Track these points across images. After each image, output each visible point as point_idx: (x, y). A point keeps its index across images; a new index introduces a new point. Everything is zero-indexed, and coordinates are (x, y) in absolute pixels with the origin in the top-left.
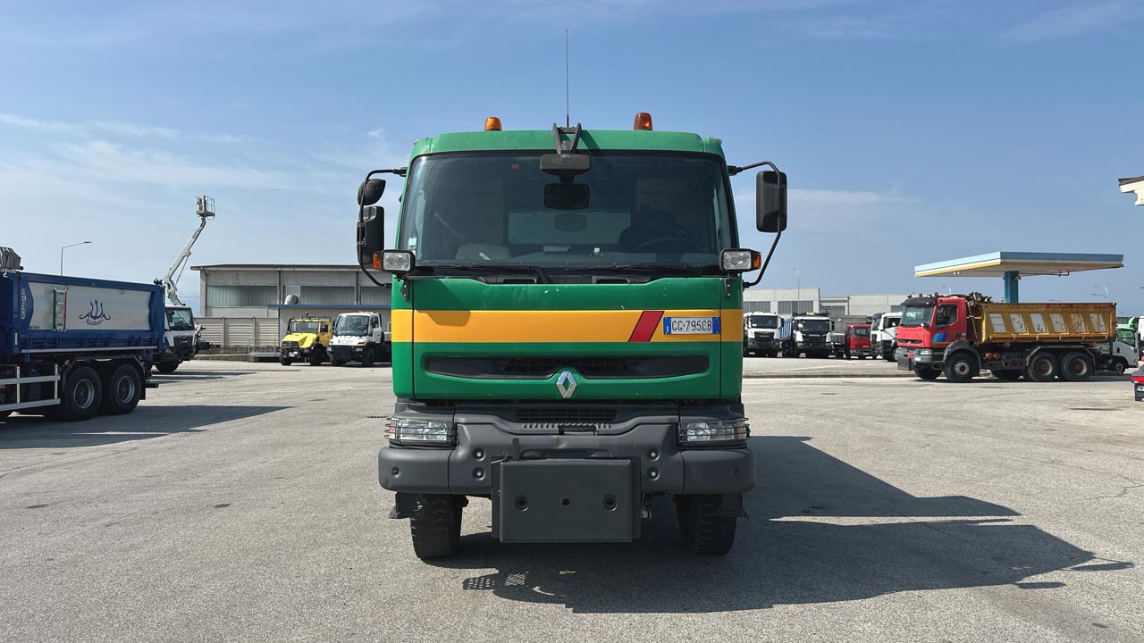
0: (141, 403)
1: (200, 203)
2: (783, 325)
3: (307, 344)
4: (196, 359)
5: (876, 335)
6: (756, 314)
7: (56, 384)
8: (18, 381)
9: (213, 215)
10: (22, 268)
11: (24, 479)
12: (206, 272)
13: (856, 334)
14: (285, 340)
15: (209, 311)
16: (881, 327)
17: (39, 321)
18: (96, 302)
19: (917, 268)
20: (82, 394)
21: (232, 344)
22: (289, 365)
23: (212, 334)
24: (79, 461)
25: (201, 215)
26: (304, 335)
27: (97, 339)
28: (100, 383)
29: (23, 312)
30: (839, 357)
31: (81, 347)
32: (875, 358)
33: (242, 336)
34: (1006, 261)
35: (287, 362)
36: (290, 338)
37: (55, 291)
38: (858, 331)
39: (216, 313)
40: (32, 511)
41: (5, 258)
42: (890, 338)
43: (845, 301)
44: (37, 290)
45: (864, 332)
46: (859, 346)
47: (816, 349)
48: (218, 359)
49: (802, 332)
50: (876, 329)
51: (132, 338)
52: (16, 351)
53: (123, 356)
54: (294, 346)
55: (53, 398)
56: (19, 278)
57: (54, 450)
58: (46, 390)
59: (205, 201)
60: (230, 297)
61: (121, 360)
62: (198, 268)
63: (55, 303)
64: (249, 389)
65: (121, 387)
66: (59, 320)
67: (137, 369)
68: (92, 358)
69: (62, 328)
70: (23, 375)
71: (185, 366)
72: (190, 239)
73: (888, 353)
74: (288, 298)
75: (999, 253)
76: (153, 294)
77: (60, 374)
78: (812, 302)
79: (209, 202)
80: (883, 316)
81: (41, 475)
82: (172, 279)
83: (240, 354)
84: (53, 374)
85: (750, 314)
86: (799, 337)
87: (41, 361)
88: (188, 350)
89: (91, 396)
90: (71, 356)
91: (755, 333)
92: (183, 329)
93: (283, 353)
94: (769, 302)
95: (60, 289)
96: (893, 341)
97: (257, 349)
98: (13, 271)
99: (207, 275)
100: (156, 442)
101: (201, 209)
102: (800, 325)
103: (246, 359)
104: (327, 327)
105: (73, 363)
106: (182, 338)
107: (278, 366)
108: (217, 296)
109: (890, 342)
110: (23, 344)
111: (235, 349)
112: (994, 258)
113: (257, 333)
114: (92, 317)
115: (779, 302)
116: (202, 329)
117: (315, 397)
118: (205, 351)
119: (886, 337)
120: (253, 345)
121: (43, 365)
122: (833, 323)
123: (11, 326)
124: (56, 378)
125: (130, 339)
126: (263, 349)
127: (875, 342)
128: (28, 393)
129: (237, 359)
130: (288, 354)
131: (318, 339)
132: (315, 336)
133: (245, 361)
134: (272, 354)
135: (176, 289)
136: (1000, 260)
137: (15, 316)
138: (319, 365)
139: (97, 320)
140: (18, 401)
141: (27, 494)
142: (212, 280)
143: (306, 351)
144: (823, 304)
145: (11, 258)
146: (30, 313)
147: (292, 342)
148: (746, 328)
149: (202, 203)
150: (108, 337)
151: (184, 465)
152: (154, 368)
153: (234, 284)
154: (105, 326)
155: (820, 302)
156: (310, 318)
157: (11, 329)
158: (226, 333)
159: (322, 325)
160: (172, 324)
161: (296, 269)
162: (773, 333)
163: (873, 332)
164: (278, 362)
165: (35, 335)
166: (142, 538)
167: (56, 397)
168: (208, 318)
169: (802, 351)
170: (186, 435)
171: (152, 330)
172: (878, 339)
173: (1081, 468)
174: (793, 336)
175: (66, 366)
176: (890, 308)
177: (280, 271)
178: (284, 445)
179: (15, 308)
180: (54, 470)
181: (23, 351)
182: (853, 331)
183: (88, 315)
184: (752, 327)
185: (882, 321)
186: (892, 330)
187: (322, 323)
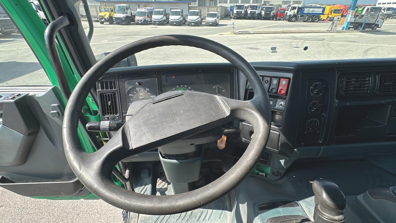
2: (259, 9)
3: (107, 17)
13: (280, 12)
14: (99, 15)
16: (290, 10)
26: (105, 13)
35: (102, 23)
36: (101, 14)
45: (283, 11)
47: (268, 17)
49: (264, 11)
50: (288, 10)
54: (102, 17)
80: (291, 6)
85: (250, 5)
86: (263, 13)
91: (251, 12)
96: (292, 15)
102: (264, 9)
104: (112, 10)
109: (291, 15)
122: (274, 8)
127: (286, 15)
130: (101, 20)
131: (110, 15)
132: (109, 13)
143: (107, 19)
148: (248, 10)
156: (106, 6)
159: (110, 9)
162: (255, 12)
163: (286, 12)
172: (288, 14)
174: (261, 13)
184: (250, 9)
185: (291, 7)
186: (293, 11)
187: (110, 8)
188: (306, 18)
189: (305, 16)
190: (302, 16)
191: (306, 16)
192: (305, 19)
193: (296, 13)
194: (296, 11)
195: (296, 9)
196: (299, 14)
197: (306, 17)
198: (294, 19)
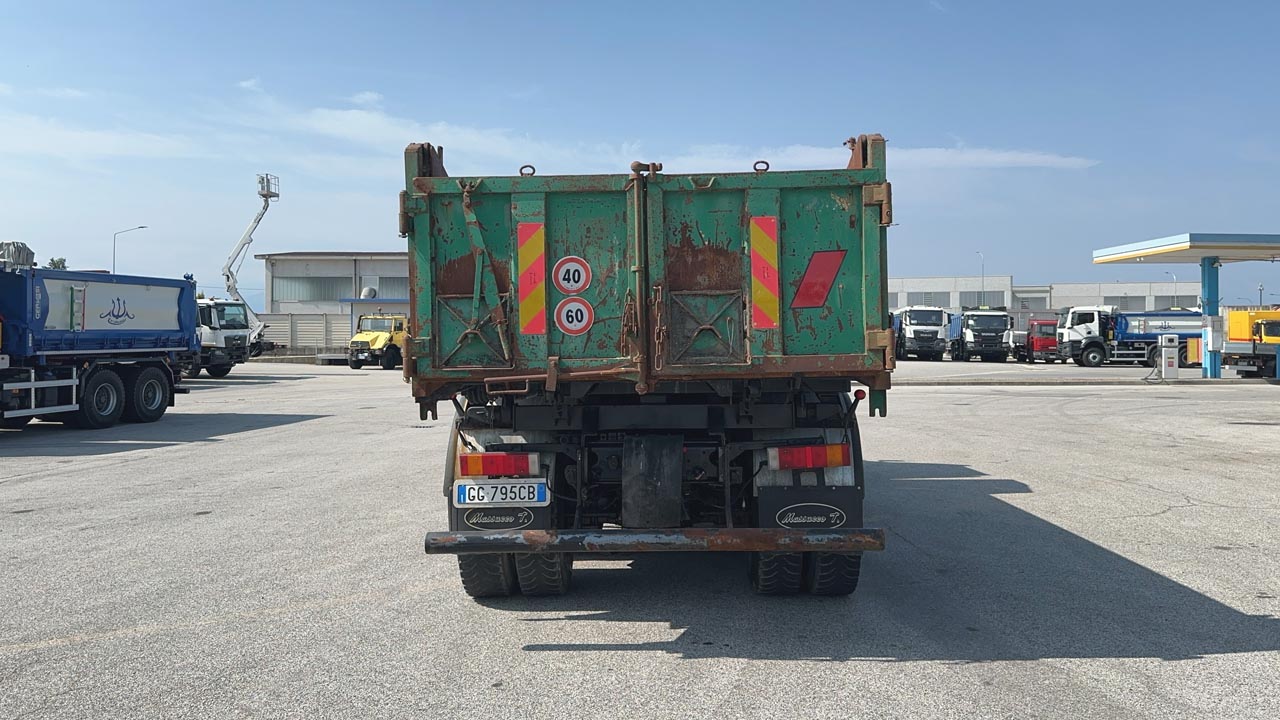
0: (169, 410)
1: (262, 181)
2: (950, 321)
3: (379, 345)
4: (252, 361)
5: (1062, 334)
6: (916, 308)
7: (74, 388)
8: (33, 385)
9: (277, 195)
10: (35, 264)
11: (22, 485)
12: (271, 260)
13: (1041, 332)
14: (354, 339)
15: (275, 307)
16: (1068, 324)
17: (56, 320)
18: (118, 300)
19: (1096, 253)
20: (103, 399)
21: (300, 344)
22: (359, 368)
23: (278, 334)
24: (83, 469)
25: (264, 196)
26: (376, 334)
27: (119, 340)
28: (122, 388)
29: (38, 312)
30: (1021, 360)
31: (102, 348)
32: (1064, 362)
33: (311, 335)
34: (1197, 244)
35: (357, 365)
36: (359, 338)
37: (72, 289)
38: (1044, 329)
39: (284, 309)
40: (16, 516)
41: (17, 253)
42: (1079, 338)
43: (1047, 292)
44: (53, 287)
45: (1050, 330)
46: (1044, 348)
47: (992, 352)
48: (282, 361)
49: (973, 330)
50: (1062, 326)
51: (159, 338)
52: (30, 353)
53: (151, 359)
54: (364, 347)
55: (71, 403)
56: (33, 276)
57: (62, 458)
58: (64, 396)
59: (268, 180)
60: (301, 290)
61: (145, 363)
62: (263, 256)
63: (72, 301)
64: (301, 395)
65: (147, 393)
66: (77, 319)
67: (165, 373)
68: (115, 360)
69: (80, 328)
70: (39, 378)
71: (238, 369)
72: (251, 223)
73: (1077, 355)
74: (365, 292)
75: (1188, 235)
76: (182, 289)
77: (79, 378)
78: (1003, 292)
79: (272, 181)
80: (1072, 310)
81: (40, 482)
82: (231, 269)
83: (306, 355)
84: (70, 377)
85: (908, 309)
86: (969, 336)
87: (60, 364)
88: (239, 351)
89: (113, 402)
90: (91, 358)
91: (914, 331)
92: (235, 328)
93: (352, 354)
94: (949, 293)
95: (78, 286)
96: (1084, 341)
97: (328, 350)
98: (27, 267)
99: (273, 265)
100: (170, 451)
101: (263, 188)
102: (971, 322)
103: (312, 362)
104: (401, 324)
105: (93, 366)
106: (234, 338)
107: (347, 369)
108: (286, 289)
109: (1080, 342)
110: (38, 345)
111: (304, 350)
112: (1182, 242)
113: (328, 331)
114: (114, 316)
115: (961, 293)
116: (265, 327)
117: (367, 404)
118: (269, 352)
119: (1075, 336)
120: (322, 345)
121: (62, 369)
122: (1012, 319)
123: (24, 326)
124: (74, 382)
125: (156, 340)
126: (335, 350)
127: (1061, 342)
128: (43, 397)
129: (303, 361)
130: (357, 356)
131: (391, 339)
132: (387, 335)
133: (313, 363)
134: (342, 356)
135: (236, 281)
136: (1189, 244)
137: (29, 316)
138: (392, 368)
139: (120, 319)
140: (33, 406)
141: (17, 500)
142: (280, 269)
143: (377, 353)
144: (1019, 295)
145: (23, 252)
146: (45, 312)
147: (362, 343)
148: (904, 326)
149: (265, 181)
150: (132, 338)
151: (187, 475)
152: (204, 371)
153: (305, 276)
154: (127, 325)
155: (1013, 293)
156: (382, 314)
157: (25, 330)
158: (293, 331)
159: (396, 323)
160: (223, 322)
161: (374, 258)
162: (937, 332)
163: (1059, 331)
164: (347, 364)
165: (51, 336)
166: (109, 541)
167: (74, 402)
168: (274, 314)
169: (976, 353)
170: (205, 445)
171: (182, 329)
172: (1066, 339)
173: (1150, 487)
174: (962, 335)
175: (85, 369)
176: (1102, 300)
177: (356, 259)
178: (301, 455)
179: (29, 307)
180: (54, 477)
181: (38, 353)
182: (1037, 329)
183: (109, 314)
184: (911, 324)
185: (1070, 316)
186: (1082, 329)
187: (395, 319)
188: (1145, 352)
189: (1136, 345)
190: (1123, 345)
191: (1143, 345)
192: (1142, 356)
193: (1097, 333)
194: (1095, 327)
195: (1092, 320)
196: (1111, 337)
197: (1143, 349)
198: (1094, 358)
